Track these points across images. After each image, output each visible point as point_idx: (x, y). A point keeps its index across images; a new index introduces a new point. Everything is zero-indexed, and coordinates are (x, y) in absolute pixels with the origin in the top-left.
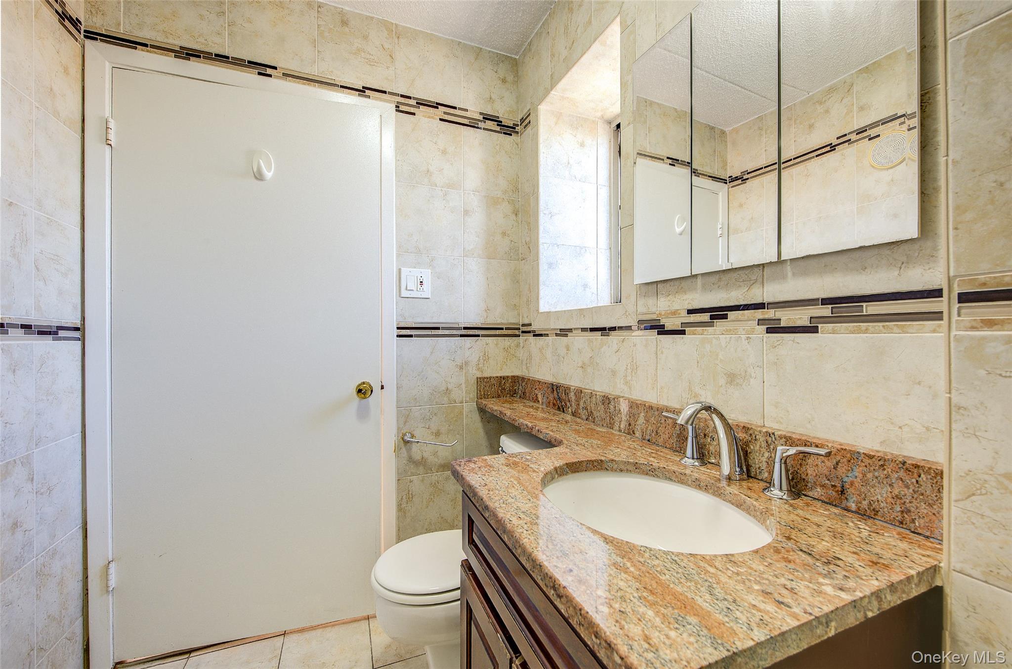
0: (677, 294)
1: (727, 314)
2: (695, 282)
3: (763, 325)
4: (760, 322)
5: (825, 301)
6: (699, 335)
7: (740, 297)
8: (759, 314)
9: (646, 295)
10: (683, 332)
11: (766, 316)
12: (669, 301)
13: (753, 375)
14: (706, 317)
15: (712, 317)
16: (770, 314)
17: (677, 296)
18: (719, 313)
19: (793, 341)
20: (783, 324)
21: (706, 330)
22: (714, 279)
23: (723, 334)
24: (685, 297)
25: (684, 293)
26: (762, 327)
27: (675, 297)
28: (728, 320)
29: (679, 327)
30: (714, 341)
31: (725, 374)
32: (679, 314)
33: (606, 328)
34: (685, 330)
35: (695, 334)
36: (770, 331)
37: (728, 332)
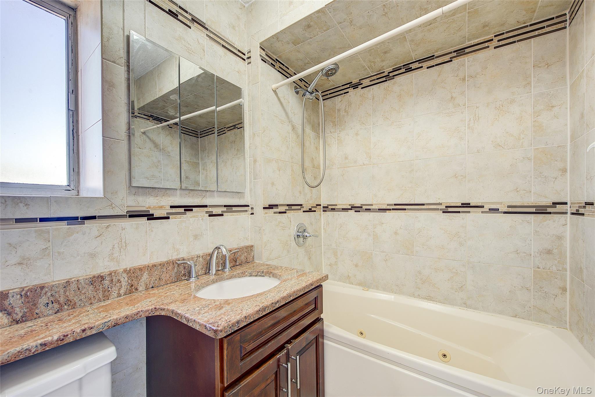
0: (163, 196)
1: (192, 209)
2: (176, 191)
3: (207, 213)
4: (207, 212)
5: (225, 206)
6: (179, 219)
7: (198, 202)
8: (206, 209)
9: (136, 194)
10: (168, 218)
11: (208, 211)
12: (157, 200)
13: (205, 234)
14: (182, 210)
15: (185, 210)
16: (210, 209)
17: (163, 197)
18: (188, 208)
19: (217, 219)
20: (214, 213)
21: (182, 216)
22: (187, 192)
23: (191, 218)
24: (169, 199)
25: (168, 197)
26: (207, 214)
27: (162, 198)
28: (193, 211)
29: (165, 215)
30: (187, 221)
31: (193, 236)
32: (165, 208)
33: (78, 217)
34: (169, 217)
35: (176, 219)
36: (210, 216)
37: (194, 216)
